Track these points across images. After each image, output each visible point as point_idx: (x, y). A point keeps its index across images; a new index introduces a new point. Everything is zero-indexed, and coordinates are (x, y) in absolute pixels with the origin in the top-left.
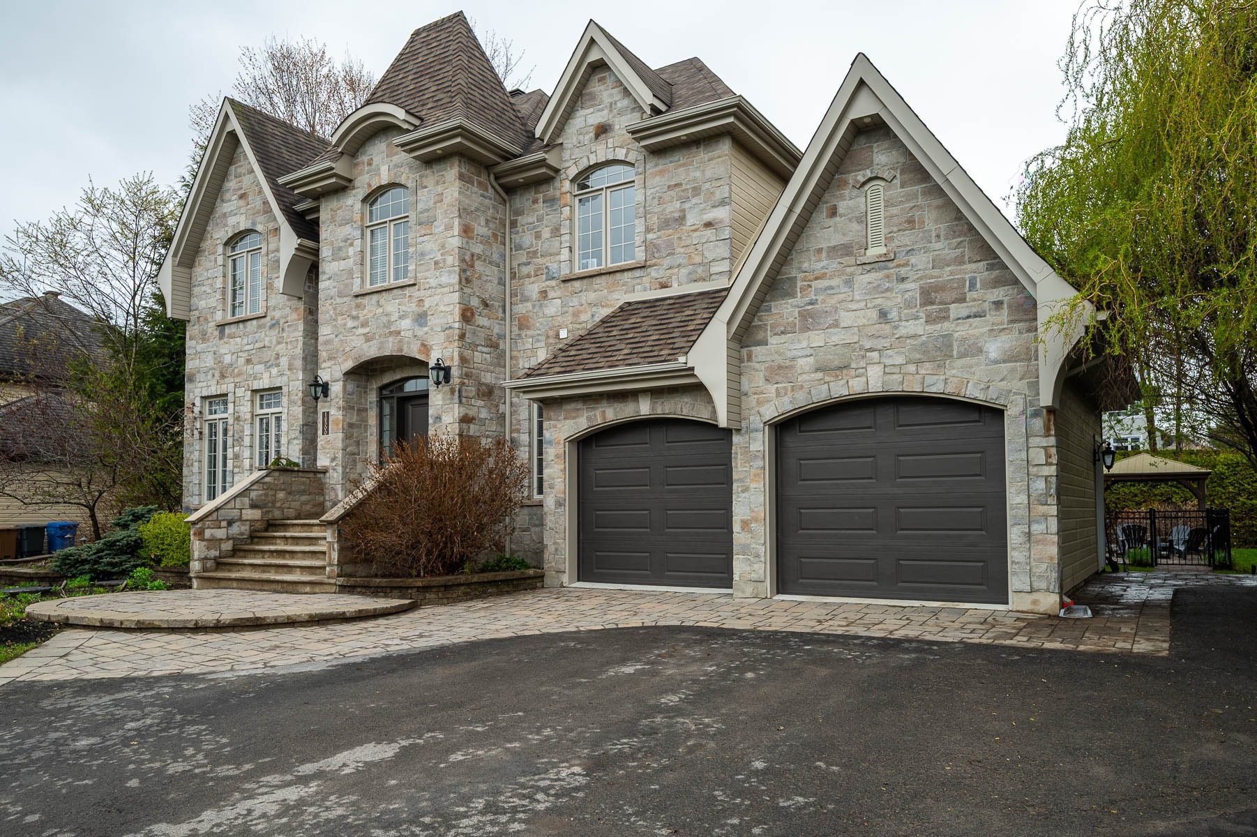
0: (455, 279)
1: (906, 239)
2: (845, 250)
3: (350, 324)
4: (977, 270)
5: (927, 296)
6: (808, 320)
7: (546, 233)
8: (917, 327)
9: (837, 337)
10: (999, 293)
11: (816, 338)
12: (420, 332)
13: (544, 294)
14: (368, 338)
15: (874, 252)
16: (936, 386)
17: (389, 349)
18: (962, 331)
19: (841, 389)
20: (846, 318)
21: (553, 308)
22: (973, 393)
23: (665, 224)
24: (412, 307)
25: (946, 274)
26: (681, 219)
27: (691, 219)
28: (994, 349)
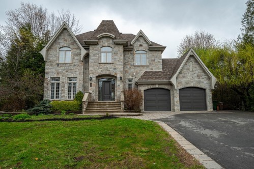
0: (122, 64)
1: (195, 69)
2: (188, 69)
3: (97, 68)
4: (203, 74)
5: (198, 76)
6: (184, 77)
7: (131, 58)
8: (197, 79)
9: (187, 79)
10: (205, 77)
11: (185, 79)
12: (115, 71)
13: (130, 68)
14: (102, 71)
15: (191, 70)
16: (199, 86)
17: (108, 73)
18: (202, 80)
19: (188, 86)
20: (188, 77)
21: (132, 70)
22: (203, 87)
23: (152, 61)
24: (113, 67)
25: (200, 74)
26: (154, 60)
27: (156, 61)
28: (205, 82)
